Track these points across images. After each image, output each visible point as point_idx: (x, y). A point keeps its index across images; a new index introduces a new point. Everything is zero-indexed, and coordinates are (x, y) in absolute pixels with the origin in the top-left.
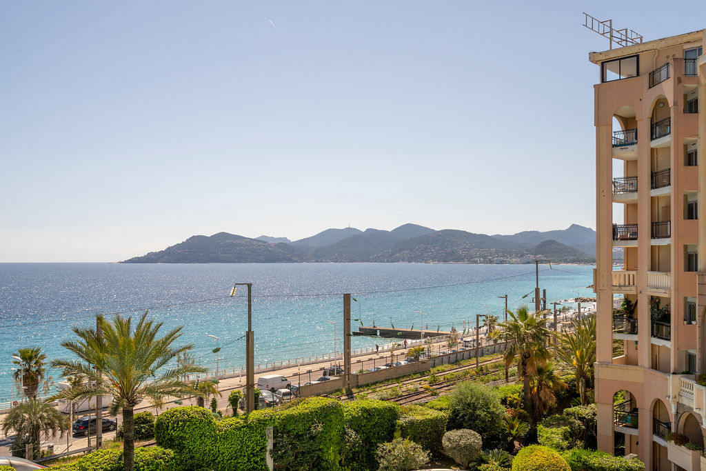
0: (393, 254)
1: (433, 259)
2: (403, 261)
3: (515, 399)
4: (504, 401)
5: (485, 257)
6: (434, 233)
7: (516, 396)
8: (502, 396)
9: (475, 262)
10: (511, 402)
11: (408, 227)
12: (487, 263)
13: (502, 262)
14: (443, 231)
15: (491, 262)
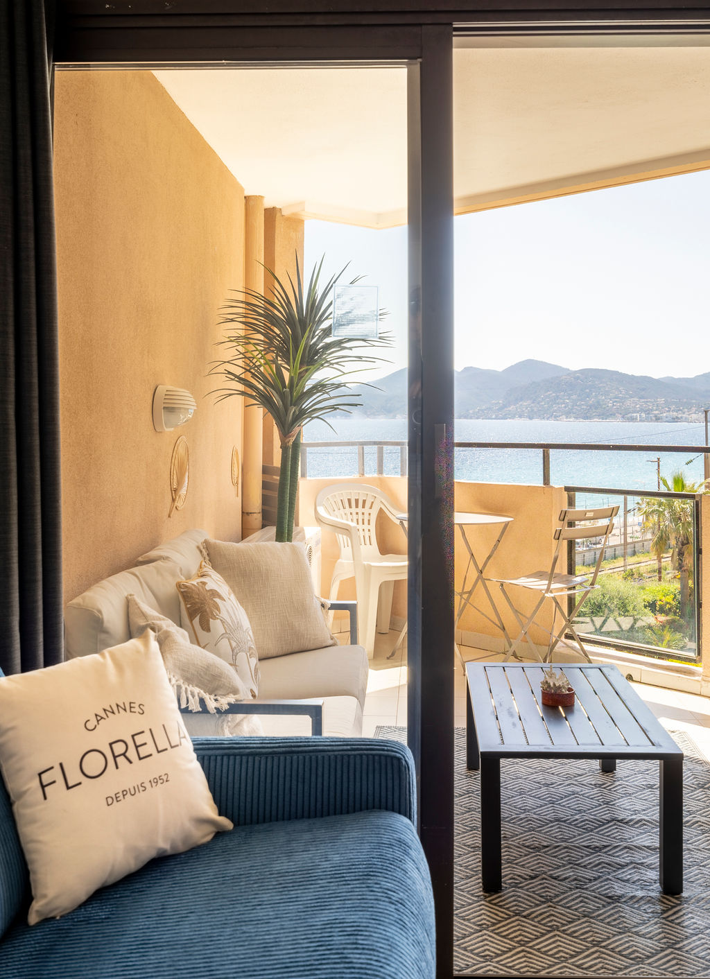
0: (504, 406)
1: (568, 414)
2: (520, 417)
3: (667, 603)
4: (652, 606)
5: (648, 412)
6: (569, 374)
7: (669, 599)
8: (650, 598)
9: (633, 419)
10: (661, 607)
11: (529, 364)
12: (652, 421)
13: (675, 420)
14: (583, 371)
15: (658, 419)
